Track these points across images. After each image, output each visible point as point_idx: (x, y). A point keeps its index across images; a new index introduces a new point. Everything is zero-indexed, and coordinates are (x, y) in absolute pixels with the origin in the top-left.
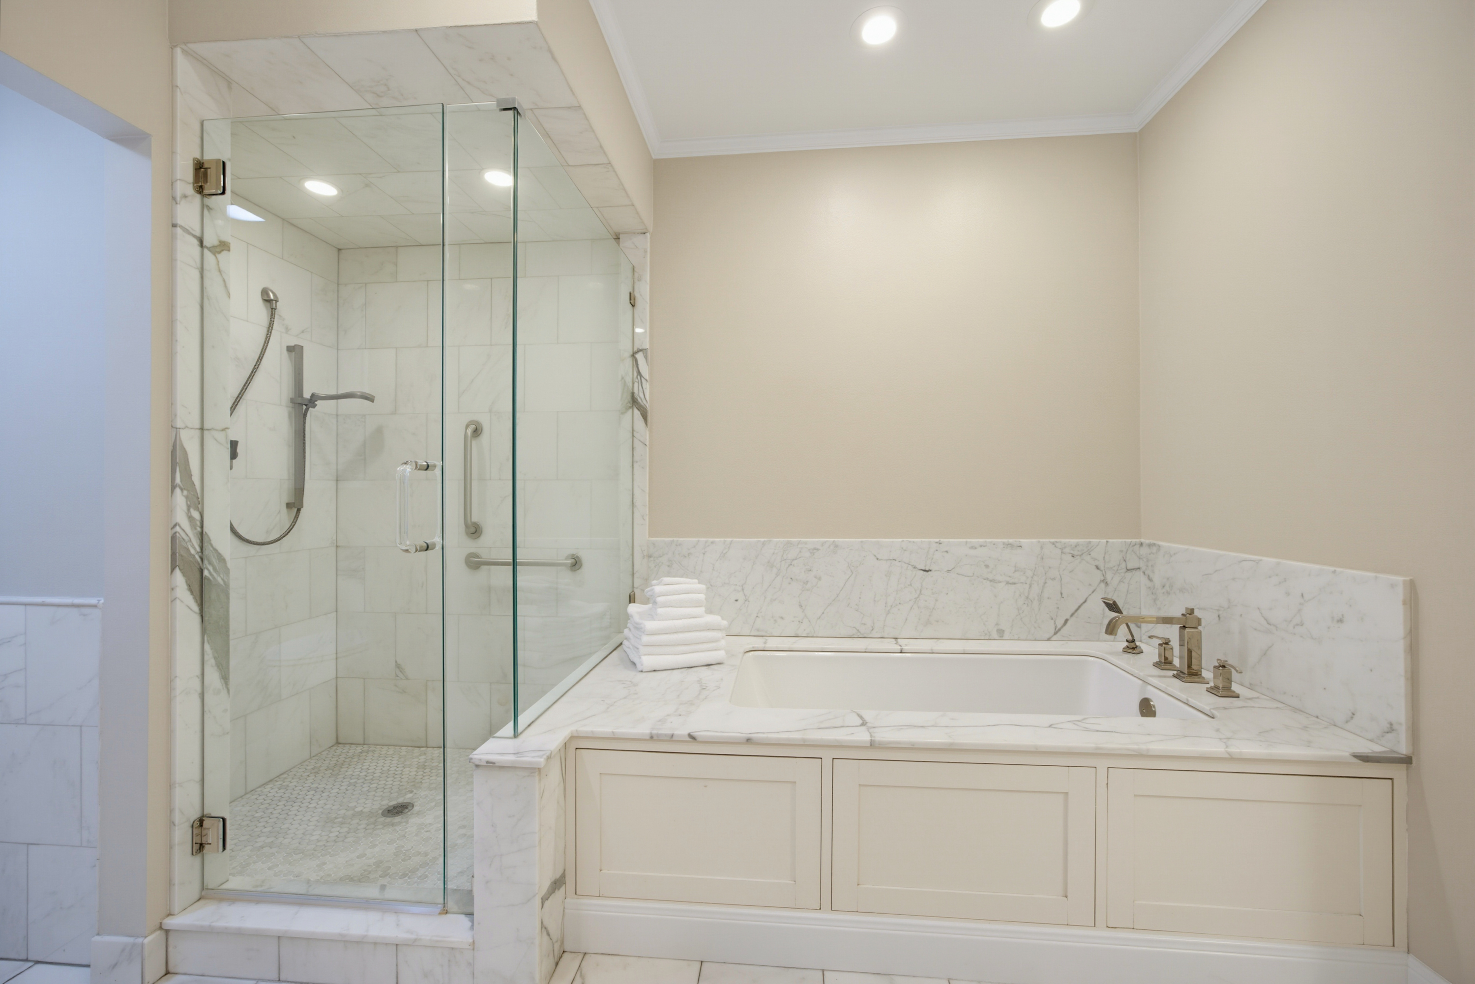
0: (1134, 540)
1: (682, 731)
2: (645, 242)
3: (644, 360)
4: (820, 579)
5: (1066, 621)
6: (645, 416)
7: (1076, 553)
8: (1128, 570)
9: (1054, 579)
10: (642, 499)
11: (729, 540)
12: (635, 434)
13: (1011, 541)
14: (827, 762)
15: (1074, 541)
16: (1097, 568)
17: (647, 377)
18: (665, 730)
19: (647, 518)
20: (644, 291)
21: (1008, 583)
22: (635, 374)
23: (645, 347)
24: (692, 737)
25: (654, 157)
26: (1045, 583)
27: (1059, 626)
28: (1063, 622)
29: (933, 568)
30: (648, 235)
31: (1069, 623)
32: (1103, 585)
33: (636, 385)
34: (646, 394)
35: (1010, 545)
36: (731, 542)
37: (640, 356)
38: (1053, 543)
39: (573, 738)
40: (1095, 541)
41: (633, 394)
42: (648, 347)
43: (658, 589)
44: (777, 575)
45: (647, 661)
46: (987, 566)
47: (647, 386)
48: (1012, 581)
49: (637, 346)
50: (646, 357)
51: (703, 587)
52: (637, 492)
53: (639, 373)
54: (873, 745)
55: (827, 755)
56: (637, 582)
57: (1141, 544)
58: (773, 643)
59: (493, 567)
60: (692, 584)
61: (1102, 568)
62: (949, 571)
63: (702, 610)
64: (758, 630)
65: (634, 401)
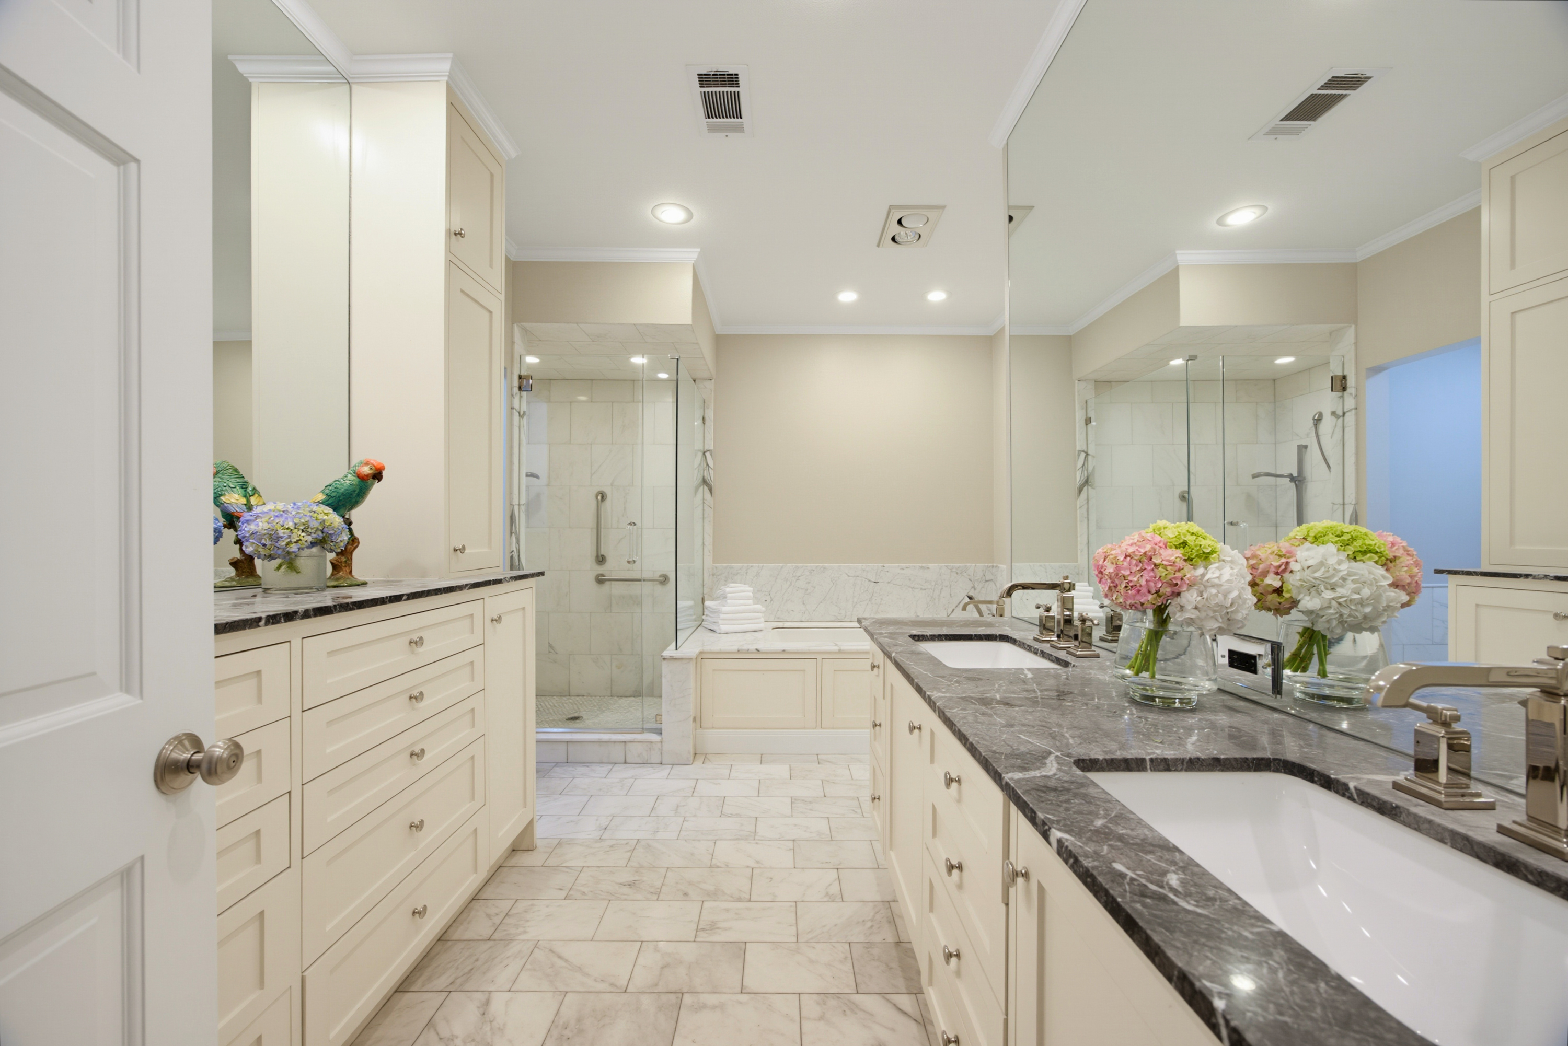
0: (990, 564)
1: (752, 648)
2: (710, 385)
3: (710, 456)
4: (815, 588)
5: (953, 610)
6: (711, 490)
7: (958, 572)
8: (986, 581)
9: (947, 587)
10: (709, 540)
11: (762, 565)
12: (705, 501)
13: (923, 565)
14: (820, 660)
15: (957, 565)
16: (970, 580)
17: (712, 467)
18: (745, 647)
19: (712, 552)
20: (710, 414)
21: (921, 589)
22: (705, 465)
23: (710, 449)
24: (757, 650)
25: (717, 333)
26: (942, 589)
27: (949, 613)
28: (951, 610)
29: (880, 580)
30: (713, 380)
31: (955, 611)
32: (973, 589)
33: (705, 471)
34: (711, 476)
35: (922, 568)
36: (763, 566)
37: (708, 454)
38: (946, 566)
39: (701, 653)
40: (968, 564)
41: (704, 477)
42: (712, 448)
43: (728, 590)
44: (790, 585)
45: (724, 628)
46: (910, 580)
47: (711, 472)
48: (923, 588)
49: (706, 448)
50: (711, 455)
51: (751, 589)
52: (706, 536)
53: (707, 465)
54: (840, 651)
55: (819, 657)
56: (706, 591)
57: (993, 566)
58: (787, 625)
59: (613, 582)
60: (747, 588)
61: (972, 580)
62: (889, 582)
63: (751, 602)
64: (778, 618)
65: (704, 482)
